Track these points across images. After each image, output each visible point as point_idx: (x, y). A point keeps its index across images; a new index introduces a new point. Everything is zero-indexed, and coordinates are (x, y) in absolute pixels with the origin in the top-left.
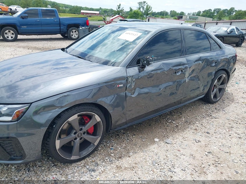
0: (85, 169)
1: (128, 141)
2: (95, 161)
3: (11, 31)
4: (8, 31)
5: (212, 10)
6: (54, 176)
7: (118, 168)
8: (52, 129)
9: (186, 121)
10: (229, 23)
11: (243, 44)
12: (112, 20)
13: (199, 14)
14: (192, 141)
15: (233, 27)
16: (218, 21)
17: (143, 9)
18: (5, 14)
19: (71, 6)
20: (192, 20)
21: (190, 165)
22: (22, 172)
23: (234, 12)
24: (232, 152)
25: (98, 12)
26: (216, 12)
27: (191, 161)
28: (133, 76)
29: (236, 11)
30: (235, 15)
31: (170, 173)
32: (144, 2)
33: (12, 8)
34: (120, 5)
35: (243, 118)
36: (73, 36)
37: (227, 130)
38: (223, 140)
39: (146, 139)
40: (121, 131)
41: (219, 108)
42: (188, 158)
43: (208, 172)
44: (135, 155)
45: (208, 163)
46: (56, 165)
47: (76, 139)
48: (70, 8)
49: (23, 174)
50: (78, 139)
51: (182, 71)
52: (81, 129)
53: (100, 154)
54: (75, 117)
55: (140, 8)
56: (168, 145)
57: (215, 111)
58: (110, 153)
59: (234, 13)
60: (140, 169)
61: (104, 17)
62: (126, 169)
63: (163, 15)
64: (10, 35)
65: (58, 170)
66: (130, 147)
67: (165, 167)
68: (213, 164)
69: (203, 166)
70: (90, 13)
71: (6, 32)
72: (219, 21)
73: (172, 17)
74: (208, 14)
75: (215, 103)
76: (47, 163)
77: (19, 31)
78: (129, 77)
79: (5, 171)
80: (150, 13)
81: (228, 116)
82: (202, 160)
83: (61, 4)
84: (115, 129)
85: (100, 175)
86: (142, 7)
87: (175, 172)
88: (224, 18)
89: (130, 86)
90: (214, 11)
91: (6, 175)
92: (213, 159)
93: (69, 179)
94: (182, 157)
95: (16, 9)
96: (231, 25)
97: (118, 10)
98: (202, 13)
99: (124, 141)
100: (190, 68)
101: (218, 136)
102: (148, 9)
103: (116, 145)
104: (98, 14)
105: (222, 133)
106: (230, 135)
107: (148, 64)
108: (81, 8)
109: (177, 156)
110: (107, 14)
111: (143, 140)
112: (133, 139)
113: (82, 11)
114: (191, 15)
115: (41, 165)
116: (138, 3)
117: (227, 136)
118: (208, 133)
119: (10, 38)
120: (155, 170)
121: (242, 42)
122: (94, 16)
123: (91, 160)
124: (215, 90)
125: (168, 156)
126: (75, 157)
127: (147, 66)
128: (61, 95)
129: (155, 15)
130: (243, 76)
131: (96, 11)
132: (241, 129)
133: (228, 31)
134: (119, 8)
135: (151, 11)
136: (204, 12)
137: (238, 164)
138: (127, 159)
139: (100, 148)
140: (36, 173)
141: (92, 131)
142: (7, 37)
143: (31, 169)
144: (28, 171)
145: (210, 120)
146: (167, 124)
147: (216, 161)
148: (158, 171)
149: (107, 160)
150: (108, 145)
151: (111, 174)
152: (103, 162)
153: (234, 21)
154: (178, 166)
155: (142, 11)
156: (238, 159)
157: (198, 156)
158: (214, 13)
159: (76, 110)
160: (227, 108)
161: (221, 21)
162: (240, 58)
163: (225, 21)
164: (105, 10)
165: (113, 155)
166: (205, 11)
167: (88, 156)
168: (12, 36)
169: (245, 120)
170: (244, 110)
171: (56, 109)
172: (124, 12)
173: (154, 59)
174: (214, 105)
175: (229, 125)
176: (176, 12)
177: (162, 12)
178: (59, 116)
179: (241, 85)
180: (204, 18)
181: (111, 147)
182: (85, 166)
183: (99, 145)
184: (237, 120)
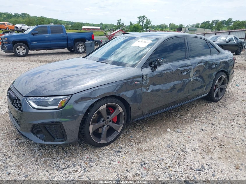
0: (112, 151)
1: (144, 131)
2: (119, 145)
3: (22, 47)
4: (20, 47)
5: (210, 22)
6: (88, 156)
7: (139, 150)
8: (87, 116)
9: (193, 116)
10: (228, 33)
11: (242, 53)
12: (114, 34)
13: (197, 26)
14: (199, 131)
15: (231, 36)
16: (216, 32)
17: (143, 23)
18: (11, 32)
19: (73, 23)
20: (191, 32)
21: (199, 147)
22: (61, 154)
23: (232, 22)
24: (234, 137)
25: (99, 28)
26: (214, 23)
27: (200, 144)
28: (147, 75)
29: (234, 21)
30: (233, 25)
31: (182, 153)
32: (144, 16)
33: (18, 27)
34: (120, 19)
35: (243, 112)
36: (80, 50)
37: (229, 122)
38: (226, 129)
39: (159, 130)
40: (137, 124)
41: (221, 106)
42: (197, 142)
43: (214, 152)
44: (152, 141)
45: (214, 146)
46: (87, 149)
47: (104, 126)
48: (71, 24)
49: (62, 155)
50: (106, 126)
51: (187, 72)
52: (108, 118)
53: (122, 140)
54: (104, 106)
55: (139, 22)
56: (178, 134)
57: (218, 108)
58: (130, 139)
59: (232, 24)
60: (157, 151)
61: (105, 32)
62: (145, 150)
63: (162, 28)
64: (21, 51)
65: (90, 152)
66: (147, 135)
67: (178, 149)
68: (218, 146)
69: (210, 147)
70: (91, 29)
71: (18, 48)
72: (218, 32)
73: (172, 29)
74: (207, 25)
75: (218, 101)
76: (80, 147)
77: (30, 46)
78: (144, 75)
79: (48, 154)
80: (150, 27)
81: (229, 111)
82: (209, 144)
83: (63, 21)
84: (133, 120)
85: (125, 155)
86: (142, 21)
87: (187, 152)
88: (222, 29)
89: (146, 83)
90: (213, 22)
91: (49, 156)
92: (218, 143)
93: (101, 158)
94: (192, 142)
95: (21, 27)
96: (229, 34)
97: (119, 24)
98: (200, 24)
99: (140, 131)
100: (194, 69)
101: (222, 126)
102: (148, 22)
103: (134, 134)
104: (99, 29)
105: (225, 124)
106: (232, 126)
107: (159, 65)
108: (82, 24)
109: (187, 141)
110: (107, 29)
111: (157, 130)
112: (148, 130)
113: (83, 27)
114: (190, 27)
115: (75, 149)
116: (138, 18)
117: (229, 126)
118: (212, 124)
119: (21, 54)
120: (170, 151)
121: (241, 50)
122: (95, 31)
123: (116, 145)
124: (217, 90)
125: (180, 141)
126: (103, 141)
127: (158, 67)
128: (94, 89)
129: (154, 28)
130: (243, 79)
131: (97, 26)
132: (241, 121)
133: (227, 40)
134: (119, 23)
135: (151, 24)
136: (202, 24)
137: (240, 146)
138: (146, 144)
139: (121, 137)
140: (73, 154)
141: (115, 120)
142: (19, 52)
143: (68, 152)
144: (66, 153)
145: (214, 114)
146: (176, 118)
147: (221, 144)
148: (173, 151)
149: (129, 144)
150: (128, 134)
151: (134, 154)
152: (126, 146)
153: (232, 31)
154: (188, 148)
155: (142, 25)
156: (239, 142)
157: (205, 141)
158: (213, 24)
159: (105, 101)
160: (228, 105)
161: (219, 32)
162: (240, 65)
163: (223, 31)
164: (106, 25)
165: (133, 141)
166: (203, 22)
167: (113, 141)
168: (23, 51)
169: (245, 114)
170: (243, 106)
171: (90, 99)
172: (124, 27)
173: (164, 61)
174: (217, 103)
175: (230, 118)
176: (175, 24)
177: (161, 25)
178: (92, 106)
179: (241, 87)
180: (203, 29)
181: (131, 136)
182: (111, 149)
183: (120, 134)
184: (238, 114)
